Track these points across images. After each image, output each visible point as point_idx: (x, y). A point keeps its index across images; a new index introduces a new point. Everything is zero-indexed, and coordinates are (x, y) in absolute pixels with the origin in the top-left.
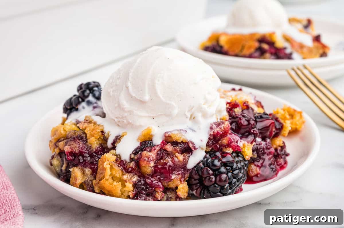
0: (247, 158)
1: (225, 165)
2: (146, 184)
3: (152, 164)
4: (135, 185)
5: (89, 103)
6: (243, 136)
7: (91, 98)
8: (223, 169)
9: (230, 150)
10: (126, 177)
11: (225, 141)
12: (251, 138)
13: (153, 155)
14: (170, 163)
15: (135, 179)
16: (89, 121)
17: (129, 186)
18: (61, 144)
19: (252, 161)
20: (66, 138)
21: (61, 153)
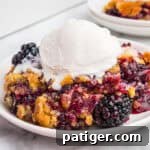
0: (132, 96)
1: (117, 105)
2: (65, 117)
3: (69, 102)
4: (58, 118)
5: (29, 58)
6: (129, 82)
7: (30, 55)
8: (116, 108)
9: (120, 94)
10: (53, 112)
11: (117, 87)
12: (134, 83)
13: (69, 96)
14: (81, 101)
15: (58, 114)
16: (29, 72)
17: (55, 119)
18: (12, 88)
19: (136, 98)
20: (15, 84)
21: (12, 94)
